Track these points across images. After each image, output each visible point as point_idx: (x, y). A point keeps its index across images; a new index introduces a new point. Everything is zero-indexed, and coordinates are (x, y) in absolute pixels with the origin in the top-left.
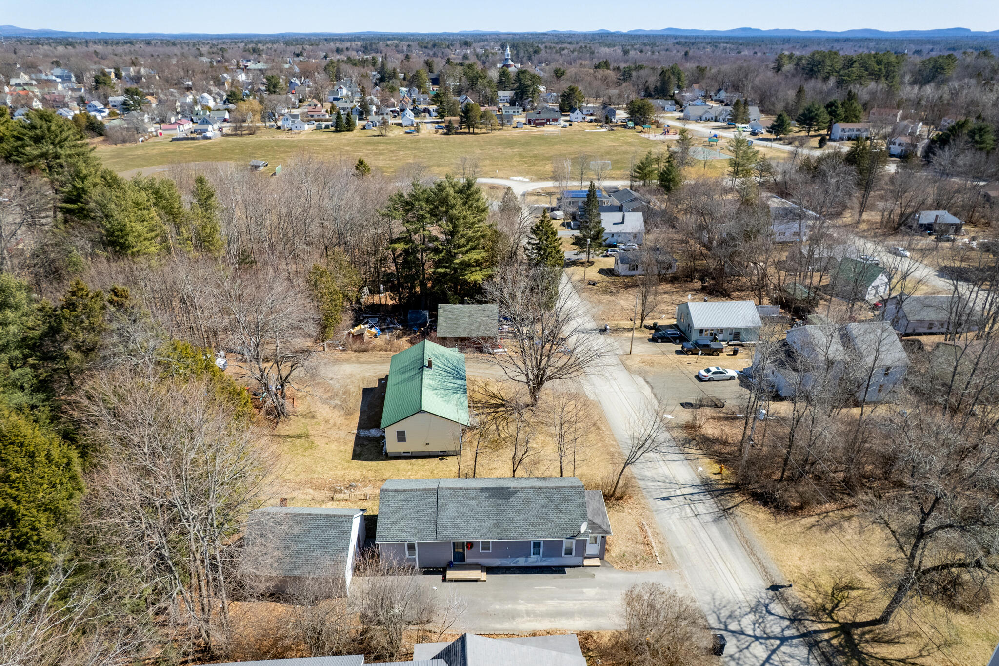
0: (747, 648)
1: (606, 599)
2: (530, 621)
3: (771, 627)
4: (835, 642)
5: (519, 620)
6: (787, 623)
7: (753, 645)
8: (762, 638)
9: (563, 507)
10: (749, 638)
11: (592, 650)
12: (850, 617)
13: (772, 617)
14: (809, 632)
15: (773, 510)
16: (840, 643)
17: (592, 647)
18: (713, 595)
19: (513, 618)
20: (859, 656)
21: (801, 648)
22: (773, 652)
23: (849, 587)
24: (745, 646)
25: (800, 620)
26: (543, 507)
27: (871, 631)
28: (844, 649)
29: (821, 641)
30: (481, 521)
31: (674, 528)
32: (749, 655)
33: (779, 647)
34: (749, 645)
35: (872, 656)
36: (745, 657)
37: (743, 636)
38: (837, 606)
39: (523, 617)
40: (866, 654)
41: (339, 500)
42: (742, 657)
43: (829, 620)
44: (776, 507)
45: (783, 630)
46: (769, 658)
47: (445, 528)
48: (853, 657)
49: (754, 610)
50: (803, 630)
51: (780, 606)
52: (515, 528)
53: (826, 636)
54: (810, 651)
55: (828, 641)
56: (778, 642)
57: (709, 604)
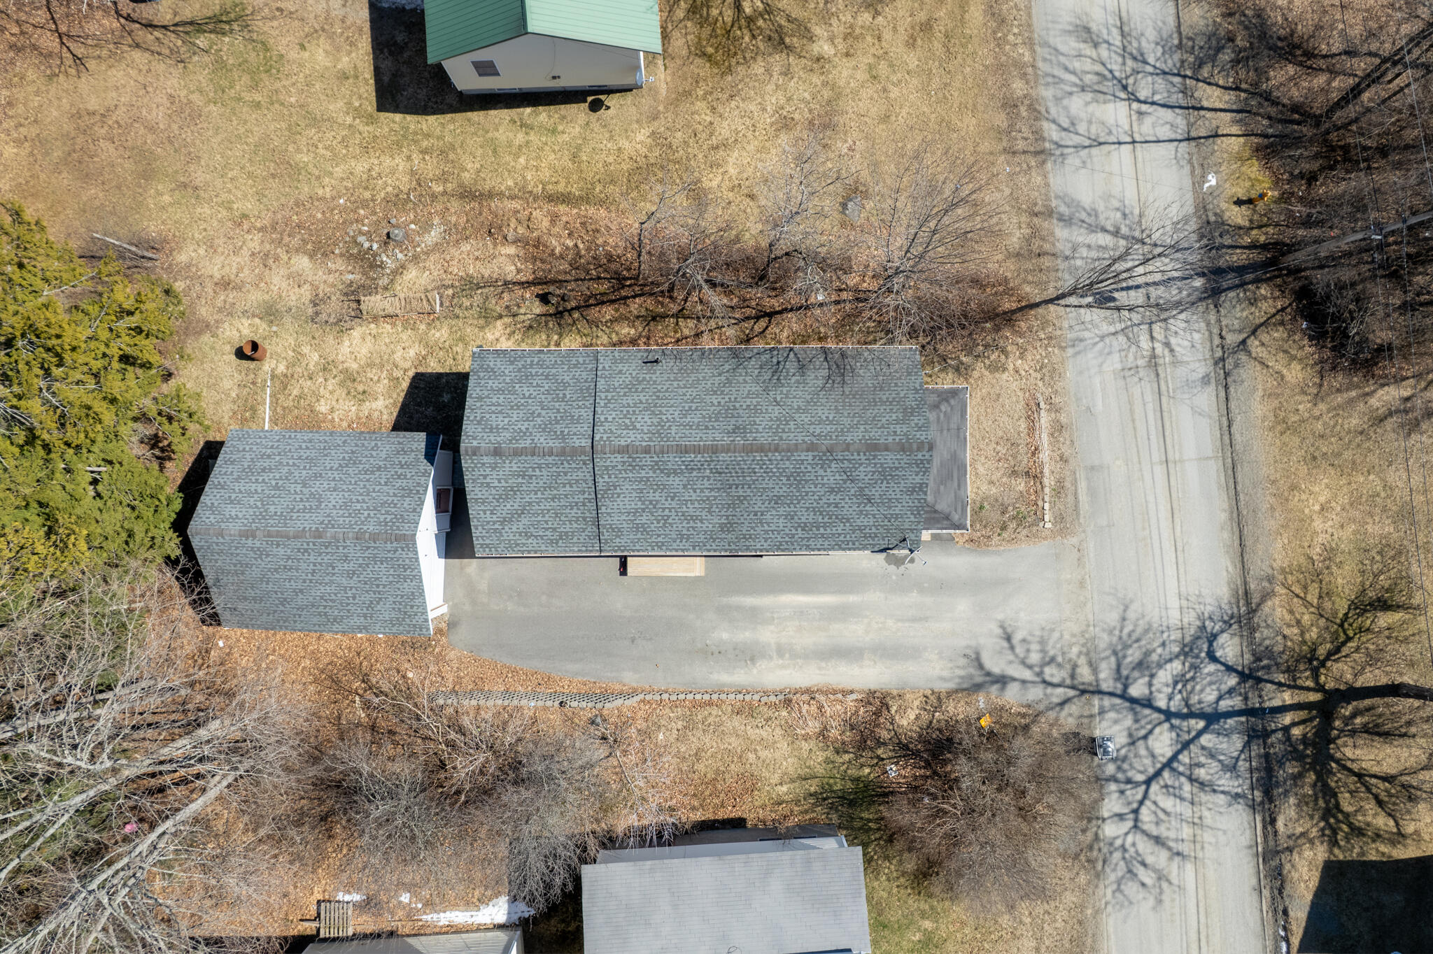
0: (1145, 737)
1: (926, 619)
2: (783, 667)
3: (1202, 691)
4: (1296, 732)
5: (762, 664)
6: (1232, 681)
7: (1157, 730)
8: (1178, 715)
9: (875, 492)
10: (1156, 715)
11: (884, 744)
12: (1349, 677)
13: (1211, 667)
14: (1263, 710)
15: (1327, 353)
16: (1305, 735)
17: (885, 735)
18: (1126, 608)
19: (753, 659)
20: (1324, 765)
21: (1235, 737)
22: (1186, 745)
23: (1383, 605)
24: (1143, 732)
25: (1259, 680)
26: (832, 491)
27: (1368, 709)
28: (1306, 748)
29: (1274, 731)
30: (693, 518)
31: (1099, 407)
32: (1143, 752)
33: (1200, 733)
34: (1151, 732)
35: (1345, 768)
36: (1136, 756)
37: (1147, 711)
38: (1338, 650)
39: (771, 658)
40: (1338, 762)
41: (375, 319)
42: (1131, 755)
43: (1310, 683)
44: (1338, 349)
45: (1220, 698)
46: (1174, 758)
47: (618, 532)
48: (1313, 768)
49: (1187, 650)
50: (1255, 702)
51: (1236, 640)
52: (766, 532)
53: (1287, 719)
54: (1247, 745)
55: (1286, 729)
56: (1201, 724)
57: (1111, 632)
